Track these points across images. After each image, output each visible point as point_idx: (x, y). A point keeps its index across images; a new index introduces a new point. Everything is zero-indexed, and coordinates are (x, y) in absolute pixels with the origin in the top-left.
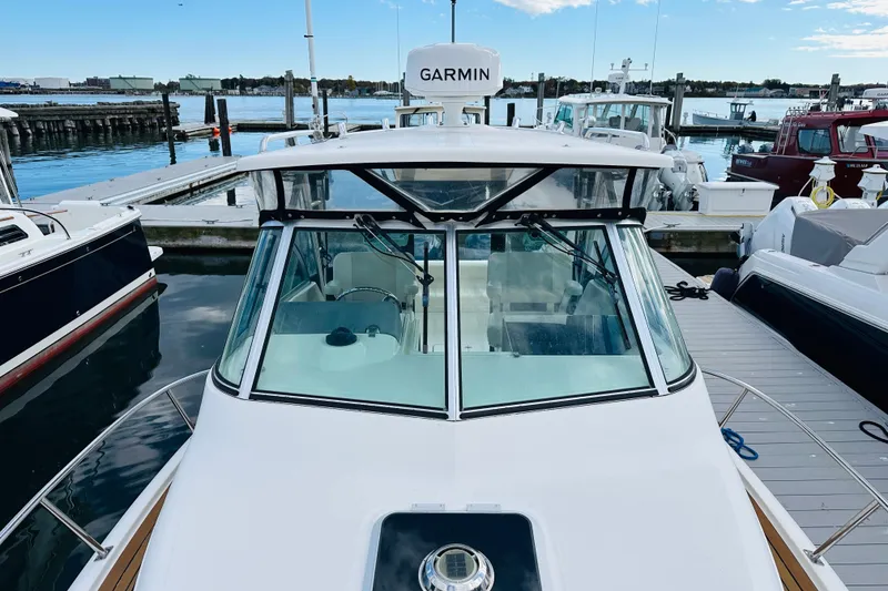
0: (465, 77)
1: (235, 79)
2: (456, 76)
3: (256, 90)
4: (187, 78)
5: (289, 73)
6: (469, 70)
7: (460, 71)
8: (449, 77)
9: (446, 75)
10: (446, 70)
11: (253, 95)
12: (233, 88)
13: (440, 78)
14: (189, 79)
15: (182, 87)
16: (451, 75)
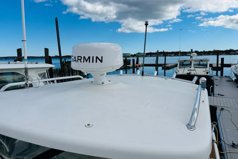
0: (86, 61)
1: (149, 53)
2: (82, 60)
3: (154, 55)
4: (138, 53)
5: (158, 51)
6: (89, 57)
7: (84, 57)
8: (79, 60)
9: (78, 59)
10: (78, 57)
11: (153, 56)
12: (149, 55)
13: (76, 61)
14: (139, 53)
15: (137, 55)
16: (80, 60)
